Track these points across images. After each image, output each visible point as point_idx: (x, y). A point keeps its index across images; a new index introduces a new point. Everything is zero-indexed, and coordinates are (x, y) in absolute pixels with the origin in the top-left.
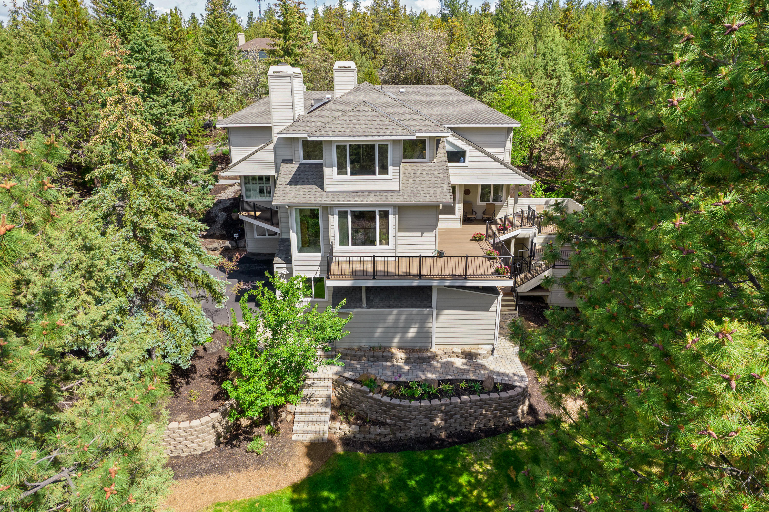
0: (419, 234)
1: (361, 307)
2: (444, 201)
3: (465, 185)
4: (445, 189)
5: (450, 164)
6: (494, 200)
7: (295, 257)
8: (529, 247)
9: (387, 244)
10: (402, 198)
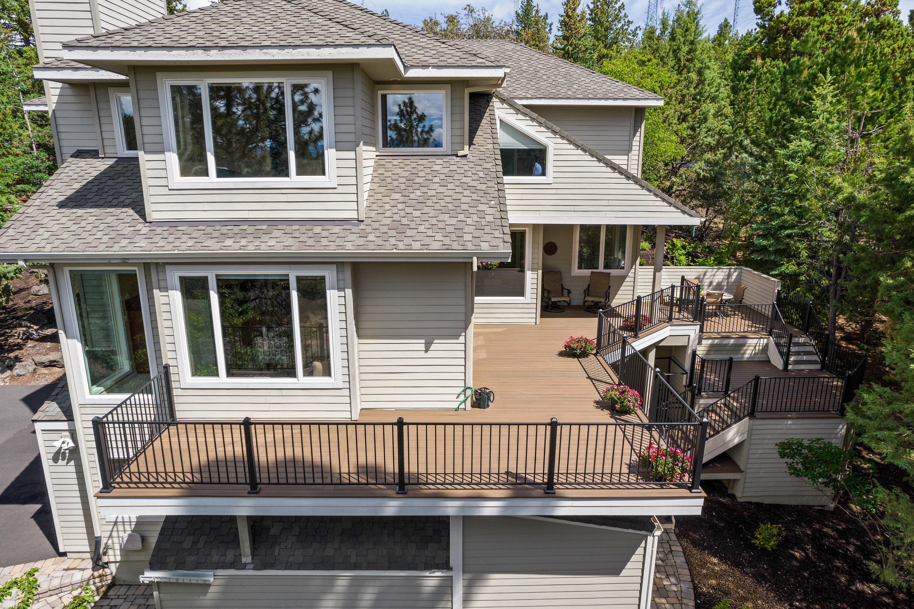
0: (419, 345)
1: (236, 564)
2: (485, 248)
3: (547, 227)
4: (489, 218)
5: (507, 179)
6: (606, 267)
7: (82, 406)
8: (687, 366)
9: (327, 372)
10: (361, 241)
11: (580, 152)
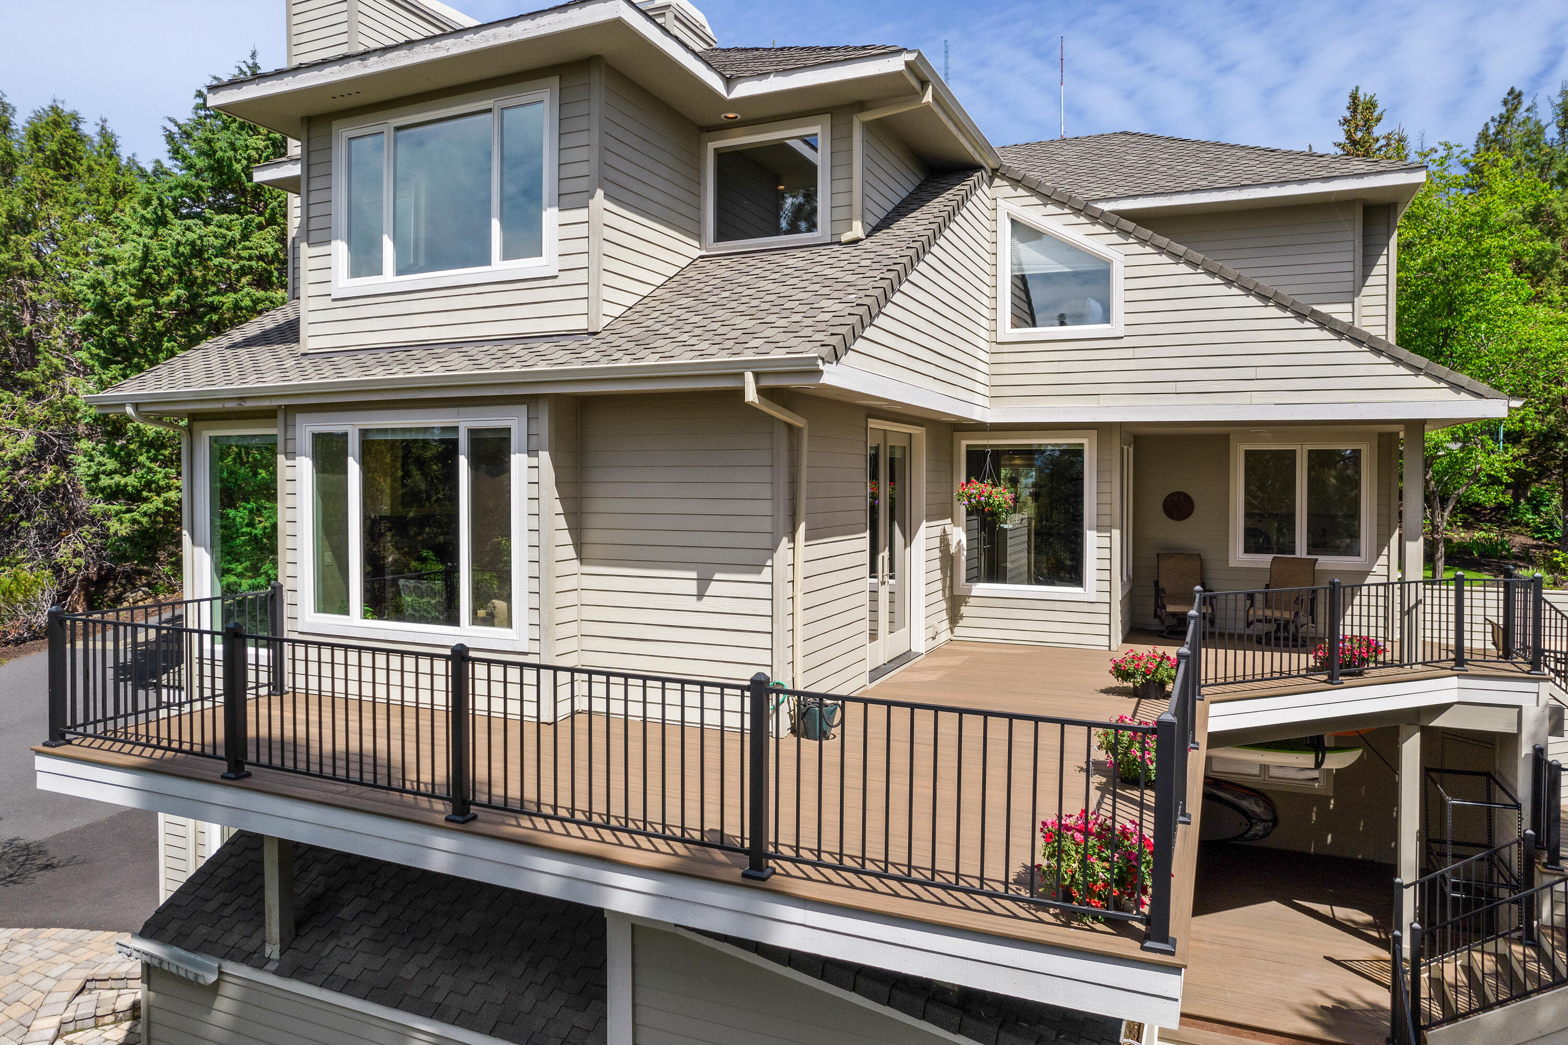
0: (686, 582)
4: (824, 317)
6: (1315, 548)
11: (1183, 268)
